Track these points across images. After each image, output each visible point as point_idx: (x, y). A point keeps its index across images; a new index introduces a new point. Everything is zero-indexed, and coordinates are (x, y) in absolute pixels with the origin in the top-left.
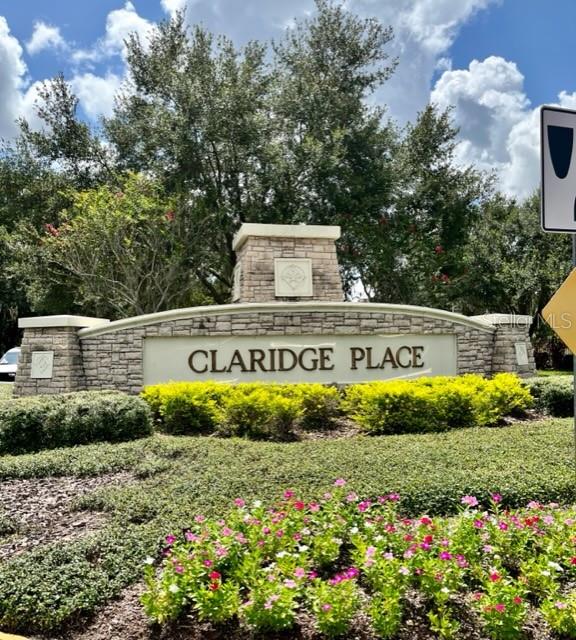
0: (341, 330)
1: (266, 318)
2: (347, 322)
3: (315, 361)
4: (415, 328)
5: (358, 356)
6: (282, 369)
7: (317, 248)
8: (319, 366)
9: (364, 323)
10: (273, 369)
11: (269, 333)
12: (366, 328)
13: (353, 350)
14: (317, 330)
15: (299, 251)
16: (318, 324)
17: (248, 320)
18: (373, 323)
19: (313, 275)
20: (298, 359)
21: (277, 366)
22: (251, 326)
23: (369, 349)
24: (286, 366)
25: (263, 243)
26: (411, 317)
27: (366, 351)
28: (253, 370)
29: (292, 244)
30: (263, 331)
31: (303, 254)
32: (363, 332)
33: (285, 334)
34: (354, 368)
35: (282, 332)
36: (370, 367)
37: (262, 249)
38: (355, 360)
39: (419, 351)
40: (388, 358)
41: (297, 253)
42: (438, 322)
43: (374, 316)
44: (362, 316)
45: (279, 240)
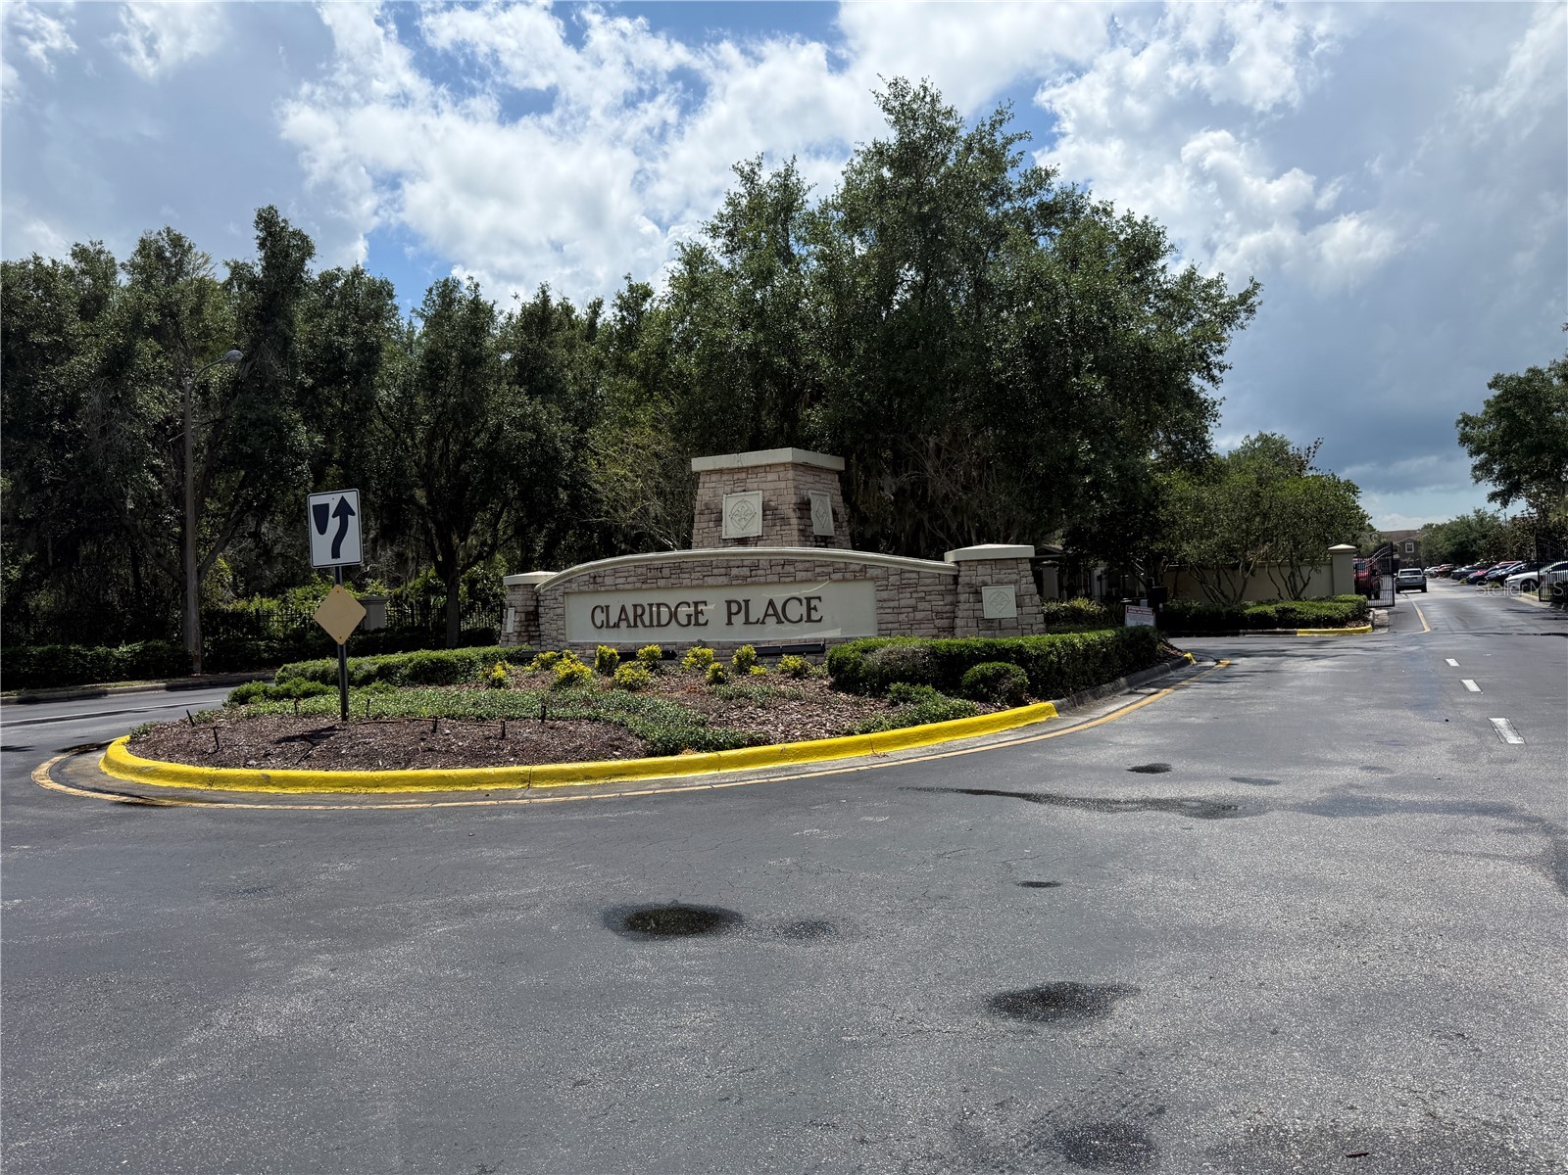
0: (710, 580)
1: (639, 571)
2: (715, 571)
3: (689, 616)
4: (800, 575)
5: (735, 610)
6: (659, 625)
7: (771, 477)
8: (693, 622)
9: (735, 571)
10: (651, 625)
11: (644, 586)
12: (737, 577)
13: (729, 603)
14: (687, 582)
15: (752, 483)
16: (687, 576)
17: (626, 574)
18: (746, 571)
19: (764, 511)
20: (673, 615)
21: (655, 623)
22: (629, 579)
23: (747, 602)
24: (663, 622)
25: (714, 478)
26: (796, 561)
27: (743, 604)
28: (636, 626)
29: (744, 475)
30: (638, 585)
31: (755, 486)
32: (734, 582)
33: (658, 588)
34: (730, 623)
35: (654, 585)
36: (747, 622)
37: (713, 485)
38: (730, 614)
39: (813, 603)
40: (771, 611)
41: (749, 486)
42: (837, 566)
43: (745, 563)
44: (732, 564)
45: (731, 471)
